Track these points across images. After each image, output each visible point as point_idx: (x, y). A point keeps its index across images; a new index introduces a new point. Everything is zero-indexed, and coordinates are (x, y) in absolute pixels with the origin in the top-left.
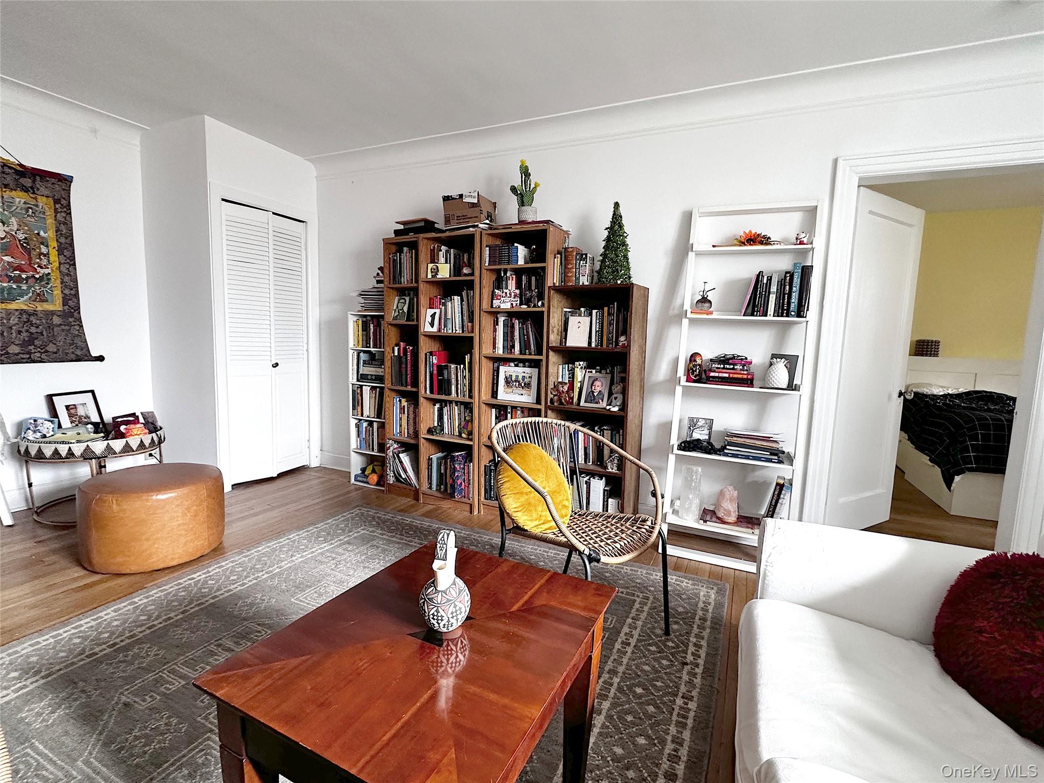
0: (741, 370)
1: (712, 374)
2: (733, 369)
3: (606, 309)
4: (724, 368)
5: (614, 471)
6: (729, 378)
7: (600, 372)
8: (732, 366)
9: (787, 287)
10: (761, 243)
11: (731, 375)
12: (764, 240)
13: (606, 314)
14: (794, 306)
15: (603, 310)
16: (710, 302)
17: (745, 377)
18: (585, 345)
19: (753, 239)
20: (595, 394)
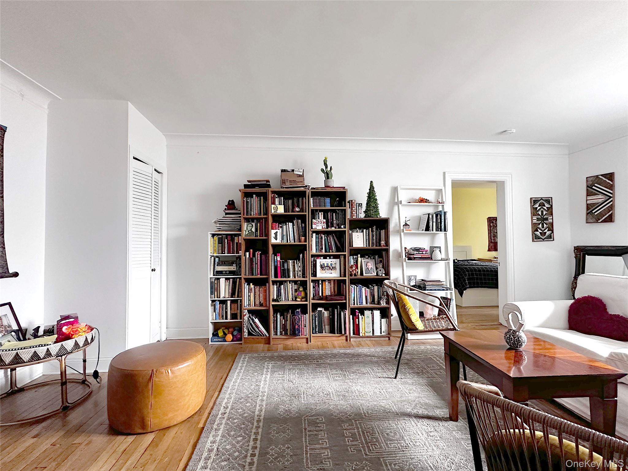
0: (425, 254)
1: (415, 256)
2: (422, 253)
3: (370, 229)
4: (419, 253)
5: (384, 305)
6: (421, 257)
7: (368, 259)
8: (422, 252)
9: (439, 220)
10: (426, 202)
11: (422, 256)
12: (426, 201)
13: (370, 231)
14: (443, 227)
15: (369, 230)
16: (409, 225)
17: (427, 256)
18: (362, 246)
19: (422, 200)
20: (370, 269)
